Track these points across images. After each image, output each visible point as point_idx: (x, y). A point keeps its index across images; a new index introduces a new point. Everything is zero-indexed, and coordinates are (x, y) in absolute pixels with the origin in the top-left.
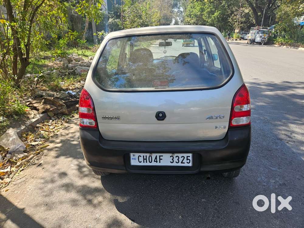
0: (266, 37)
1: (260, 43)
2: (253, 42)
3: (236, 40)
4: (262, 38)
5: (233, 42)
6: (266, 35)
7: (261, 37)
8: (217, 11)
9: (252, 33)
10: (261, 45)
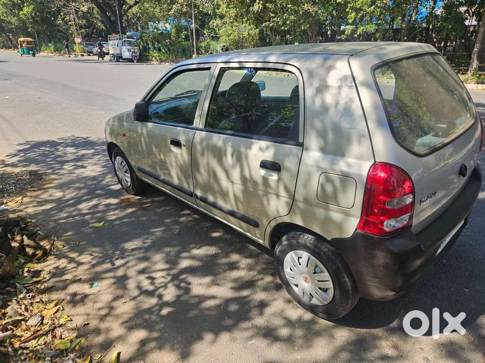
0: (136, 51)
1: (130, 60)
2: (119, 58)
3: (82, 55)
4: (131, 52)
5: (77, 59)
6: (136, 48)
7: (129, 50)
8: (27, 5)
9: (112, 45)
10: (134, 62)
